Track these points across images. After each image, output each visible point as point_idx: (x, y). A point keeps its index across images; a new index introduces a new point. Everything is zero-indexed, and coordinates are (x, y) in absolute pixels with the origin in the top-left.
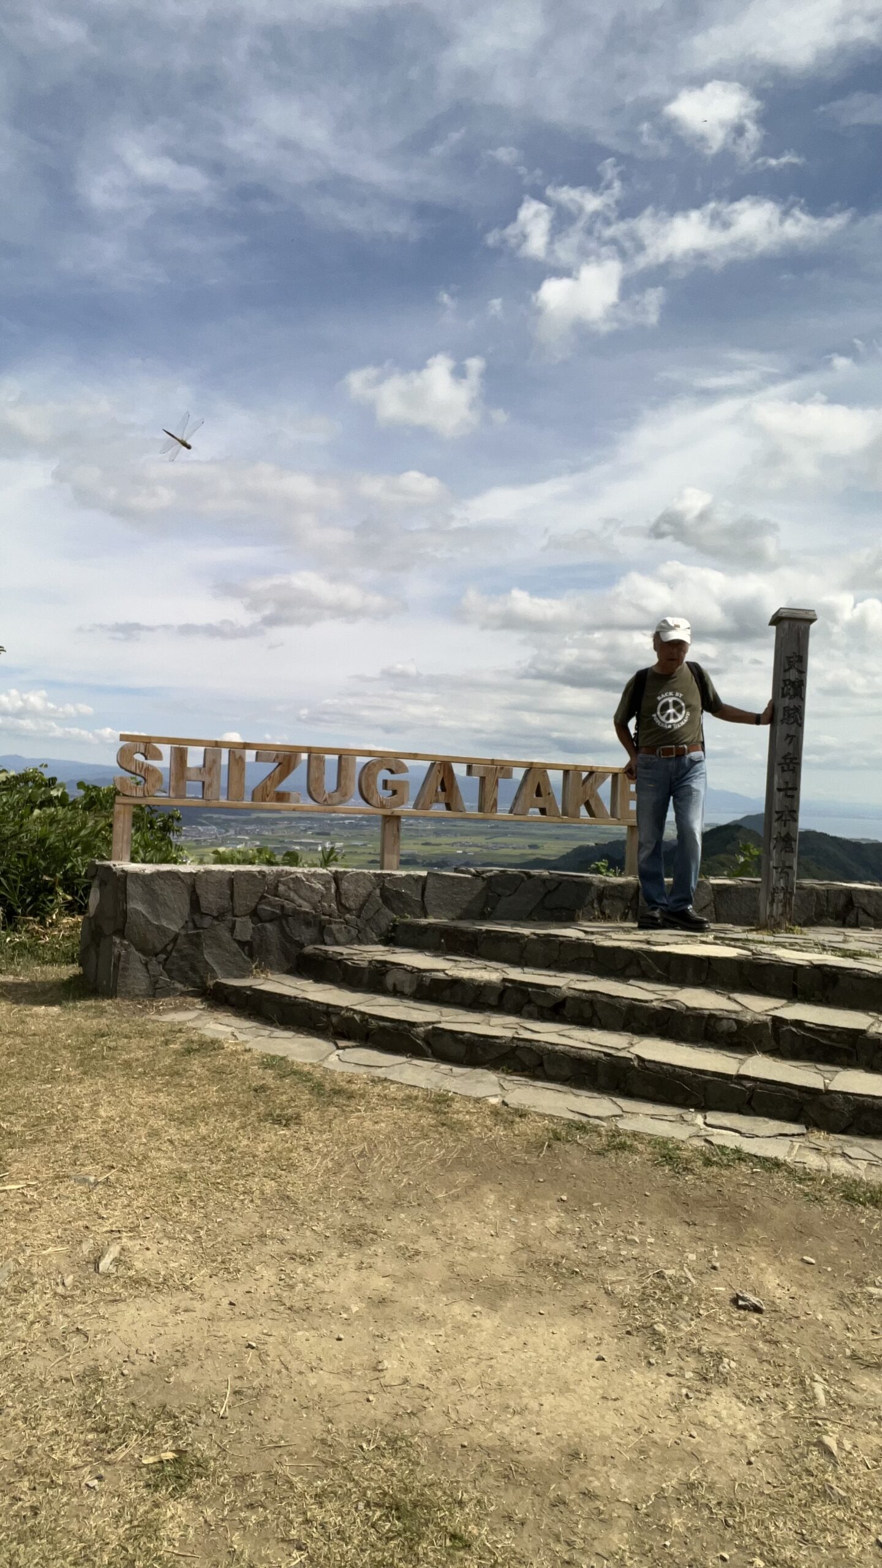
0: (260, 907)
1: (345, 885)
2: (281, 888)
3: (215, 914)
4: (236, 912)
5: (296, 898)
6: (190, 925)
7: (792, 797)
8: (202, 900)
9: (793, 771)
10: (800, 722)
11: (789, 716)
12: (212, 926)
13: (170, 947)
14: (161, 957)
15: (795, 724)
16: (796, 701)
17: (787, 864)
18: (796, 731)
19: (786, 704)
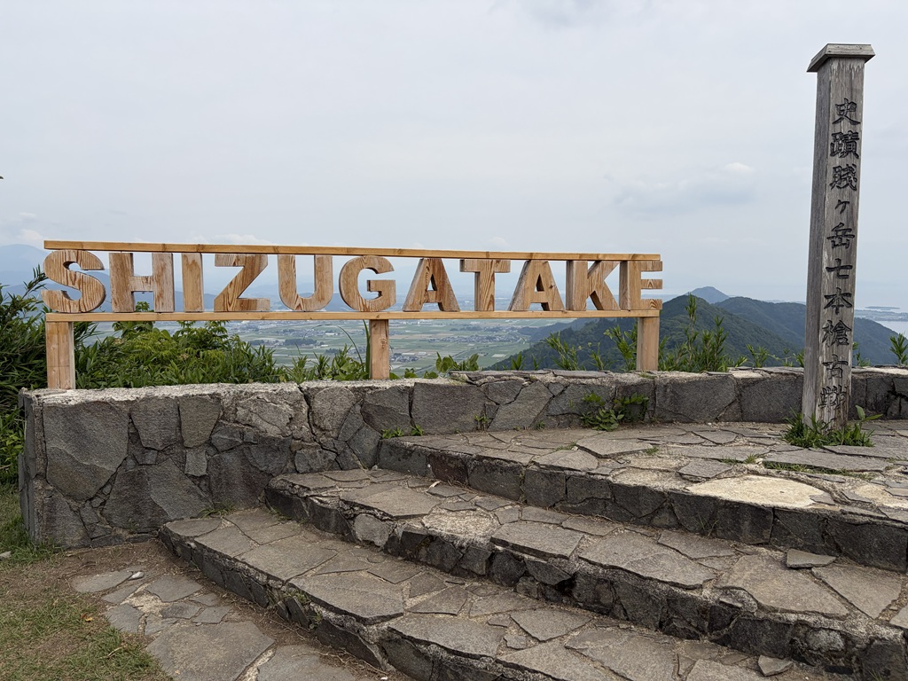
0: (216, 435)
1: (318, 404)
2: (241, 412)
3: (159, 448)
4: (186, 443)
5: (260, 421)
6: (130, 462)
7: (846, 277)
8: (141, 431)
9: (847, 245)
10: (854, 184)
11: (841, 179)
12: (157, 462)
13: (107, 490)
14: (97, 502)
15: (848, 188)
16: (849, 160)
17: (840, 359)
18: (850, 195)
19: (838, 164)
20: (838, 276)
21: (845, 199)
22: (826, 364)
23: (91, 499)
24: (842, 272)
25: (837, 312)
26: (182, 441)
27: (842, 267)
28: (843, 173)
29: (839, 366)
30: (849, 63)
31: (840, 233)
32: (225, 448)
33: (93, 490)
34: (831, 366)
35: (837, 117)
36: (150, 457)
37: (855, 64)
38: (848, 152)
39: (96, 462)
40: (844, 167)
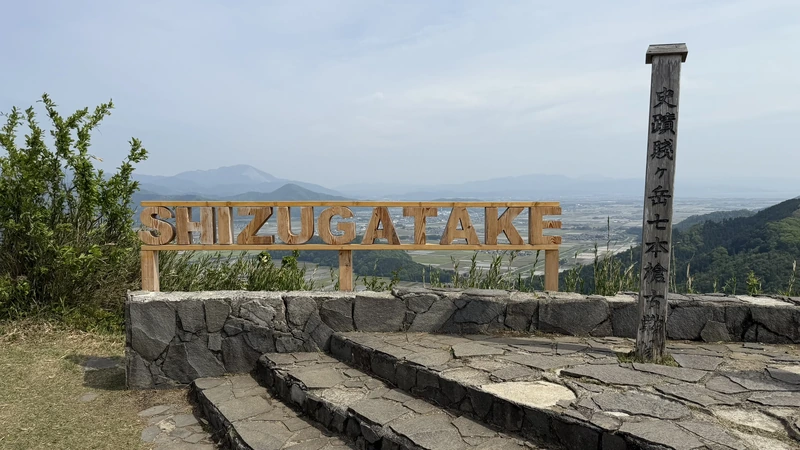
0: (227, 325)
1: (292, 307)
2: (243, 311)
3: (193, 331)
4: (209, 329)
6: (177, 339)
7: (664, 228)
8: (183, 321)
9: (665, 203)
10: (671, 155)
11: (659, 151)
12: (192, 340)
13: (164, 355)
15: (666, 158)
16: (667, 136)
17: (658, 293)
18: (667, 164)
19: (657, 139)
20: (657, 228)
21: (663, 166)
22: (647, 297)
23: (156, 360)
24: (661, 225)
25: (656, 257)
26: (207, 328)
27: (661, 221)
28: (661, 146)
29: (657, 299)
30: (666, 60)
31: (659, 194)
32: (232, 333)
33: (156, 355)
34: (651, 299)
35: (657, 103)
36: (188, 337)
37: (673, 59)
38: (665, 130)
39: (158, 338)
40: (663, 141)
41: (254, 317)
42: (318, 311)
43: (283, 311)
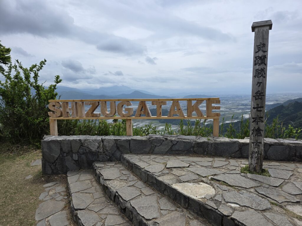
1: (105, 143)
2: (86, 144)
3: (67, 152)
6: (61, 155)
7: (261, 111)
8: (63, 148)
9: (261, 99)
10: (264, 75)
11: (259, 74)
12: (67, 156)
13: (56, 161)
14: (54, 164)
15: (262, 77)
16: (262, 66)
17: (259, 141)
18: (262, 80)
19: (257, 68)
20: (258, 111)
21: (261, 81)
22: (253, 143)
23: (53, 163)
24: (259, 109)
25: (257, 124)
26: (72, 151)
27: (260, 107)
28: (259, 72)
29: (258, 144)
30: (262, 29)
31: (258, 94)
32: (82, 153)
33: (53, 161)
34: (255, 144)
35: (257, 50)
36: (65, 155)
37: (265, 28)
38: (262, 63)
39: (54, 155)
40: (260, 69)
41: (90, 147)
42: (115, 145)
43: (102, 145)
